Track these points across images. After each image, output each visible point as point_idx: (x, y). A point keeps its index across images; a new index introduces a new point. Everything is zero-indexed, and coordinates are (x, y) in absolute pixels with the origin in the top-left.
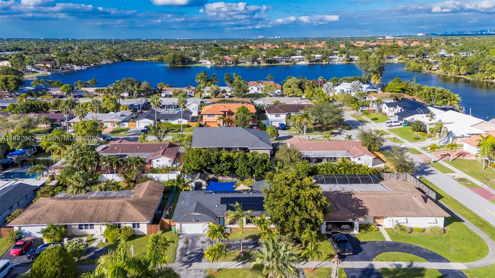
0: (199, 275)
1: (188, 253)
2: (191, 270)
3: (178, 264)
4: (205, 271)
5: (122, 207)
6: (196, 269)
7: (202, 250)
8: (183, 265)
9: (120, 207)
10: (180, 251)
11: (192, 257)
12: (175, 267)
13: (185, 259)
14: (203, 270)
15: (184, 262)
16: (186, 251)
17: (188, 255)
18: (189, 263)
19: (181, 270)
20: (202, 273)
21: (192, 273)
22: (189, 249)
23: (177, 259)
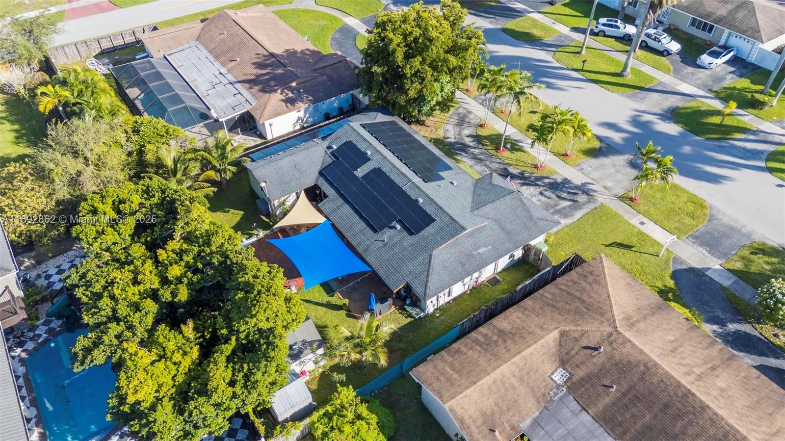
0: (591, 167)
1: (568, 203)
2: (593, 179)
3: (599, 199)
4: (577, 166)
5: (638, 321)
6: (586, 175)
7: (541, 193)
8: (595, 191)
9: (642, 325)
10: (572, 216)
11: (569, 193)
12: (610, 197)
13: (582, 198)
14: (579, 168)
15: (588, 195)
16: (565, 208)
17: (571, 200)
18: (584, 189)
19: (605, 188)
20: (585, 166)
21: (596, 175)
22: (558, 208)
23: (592, 206)
